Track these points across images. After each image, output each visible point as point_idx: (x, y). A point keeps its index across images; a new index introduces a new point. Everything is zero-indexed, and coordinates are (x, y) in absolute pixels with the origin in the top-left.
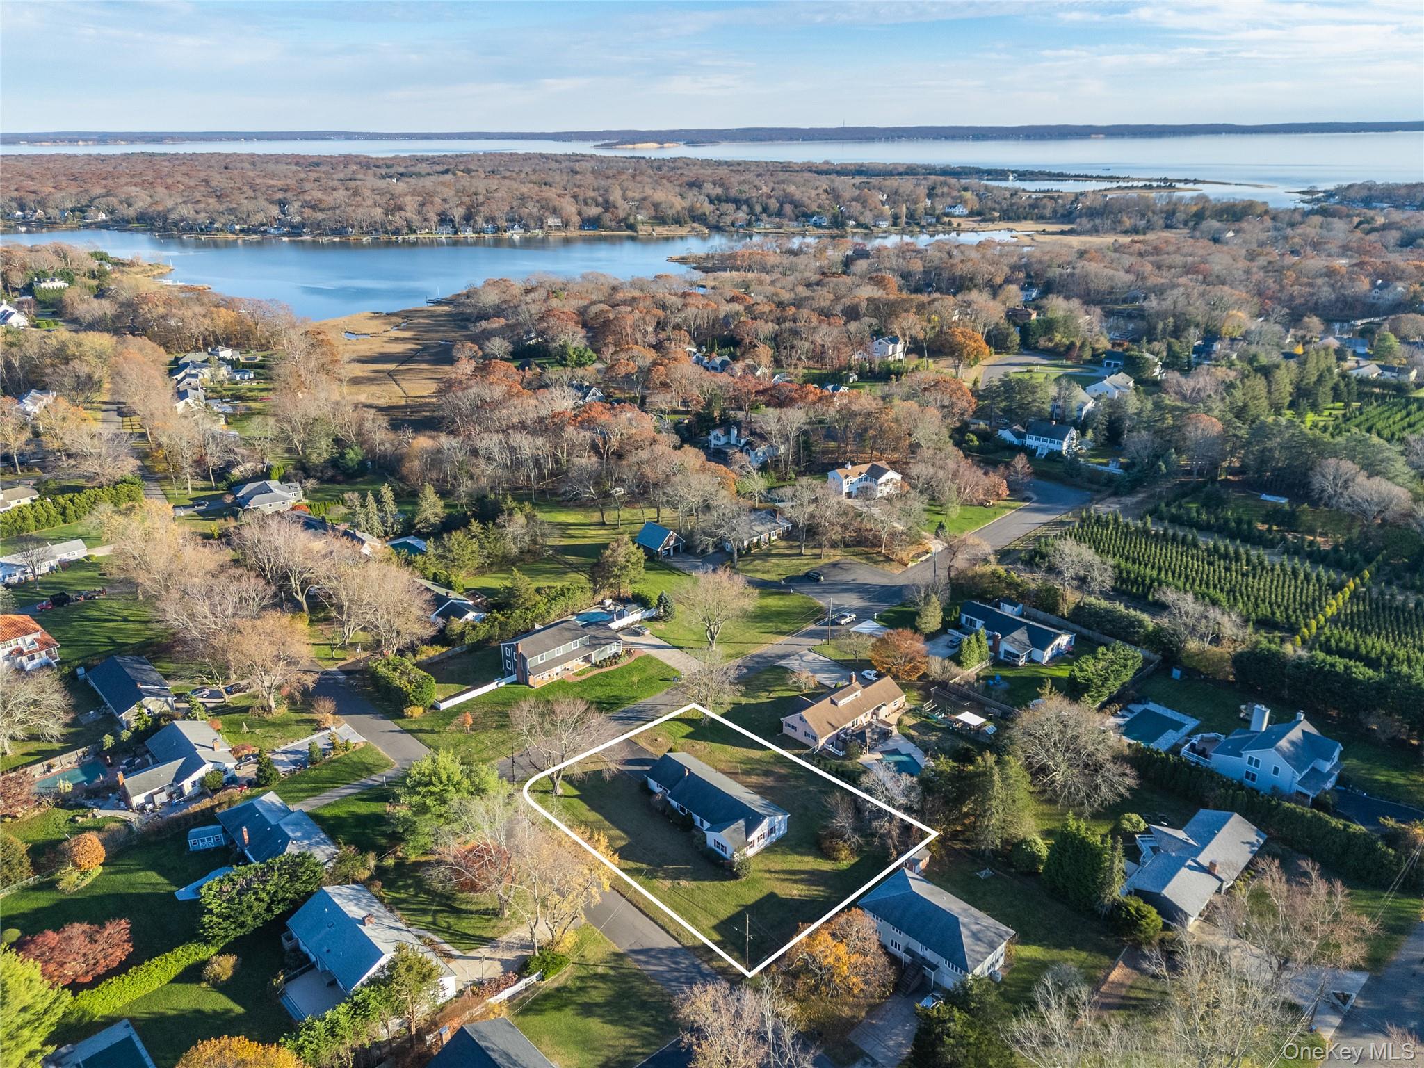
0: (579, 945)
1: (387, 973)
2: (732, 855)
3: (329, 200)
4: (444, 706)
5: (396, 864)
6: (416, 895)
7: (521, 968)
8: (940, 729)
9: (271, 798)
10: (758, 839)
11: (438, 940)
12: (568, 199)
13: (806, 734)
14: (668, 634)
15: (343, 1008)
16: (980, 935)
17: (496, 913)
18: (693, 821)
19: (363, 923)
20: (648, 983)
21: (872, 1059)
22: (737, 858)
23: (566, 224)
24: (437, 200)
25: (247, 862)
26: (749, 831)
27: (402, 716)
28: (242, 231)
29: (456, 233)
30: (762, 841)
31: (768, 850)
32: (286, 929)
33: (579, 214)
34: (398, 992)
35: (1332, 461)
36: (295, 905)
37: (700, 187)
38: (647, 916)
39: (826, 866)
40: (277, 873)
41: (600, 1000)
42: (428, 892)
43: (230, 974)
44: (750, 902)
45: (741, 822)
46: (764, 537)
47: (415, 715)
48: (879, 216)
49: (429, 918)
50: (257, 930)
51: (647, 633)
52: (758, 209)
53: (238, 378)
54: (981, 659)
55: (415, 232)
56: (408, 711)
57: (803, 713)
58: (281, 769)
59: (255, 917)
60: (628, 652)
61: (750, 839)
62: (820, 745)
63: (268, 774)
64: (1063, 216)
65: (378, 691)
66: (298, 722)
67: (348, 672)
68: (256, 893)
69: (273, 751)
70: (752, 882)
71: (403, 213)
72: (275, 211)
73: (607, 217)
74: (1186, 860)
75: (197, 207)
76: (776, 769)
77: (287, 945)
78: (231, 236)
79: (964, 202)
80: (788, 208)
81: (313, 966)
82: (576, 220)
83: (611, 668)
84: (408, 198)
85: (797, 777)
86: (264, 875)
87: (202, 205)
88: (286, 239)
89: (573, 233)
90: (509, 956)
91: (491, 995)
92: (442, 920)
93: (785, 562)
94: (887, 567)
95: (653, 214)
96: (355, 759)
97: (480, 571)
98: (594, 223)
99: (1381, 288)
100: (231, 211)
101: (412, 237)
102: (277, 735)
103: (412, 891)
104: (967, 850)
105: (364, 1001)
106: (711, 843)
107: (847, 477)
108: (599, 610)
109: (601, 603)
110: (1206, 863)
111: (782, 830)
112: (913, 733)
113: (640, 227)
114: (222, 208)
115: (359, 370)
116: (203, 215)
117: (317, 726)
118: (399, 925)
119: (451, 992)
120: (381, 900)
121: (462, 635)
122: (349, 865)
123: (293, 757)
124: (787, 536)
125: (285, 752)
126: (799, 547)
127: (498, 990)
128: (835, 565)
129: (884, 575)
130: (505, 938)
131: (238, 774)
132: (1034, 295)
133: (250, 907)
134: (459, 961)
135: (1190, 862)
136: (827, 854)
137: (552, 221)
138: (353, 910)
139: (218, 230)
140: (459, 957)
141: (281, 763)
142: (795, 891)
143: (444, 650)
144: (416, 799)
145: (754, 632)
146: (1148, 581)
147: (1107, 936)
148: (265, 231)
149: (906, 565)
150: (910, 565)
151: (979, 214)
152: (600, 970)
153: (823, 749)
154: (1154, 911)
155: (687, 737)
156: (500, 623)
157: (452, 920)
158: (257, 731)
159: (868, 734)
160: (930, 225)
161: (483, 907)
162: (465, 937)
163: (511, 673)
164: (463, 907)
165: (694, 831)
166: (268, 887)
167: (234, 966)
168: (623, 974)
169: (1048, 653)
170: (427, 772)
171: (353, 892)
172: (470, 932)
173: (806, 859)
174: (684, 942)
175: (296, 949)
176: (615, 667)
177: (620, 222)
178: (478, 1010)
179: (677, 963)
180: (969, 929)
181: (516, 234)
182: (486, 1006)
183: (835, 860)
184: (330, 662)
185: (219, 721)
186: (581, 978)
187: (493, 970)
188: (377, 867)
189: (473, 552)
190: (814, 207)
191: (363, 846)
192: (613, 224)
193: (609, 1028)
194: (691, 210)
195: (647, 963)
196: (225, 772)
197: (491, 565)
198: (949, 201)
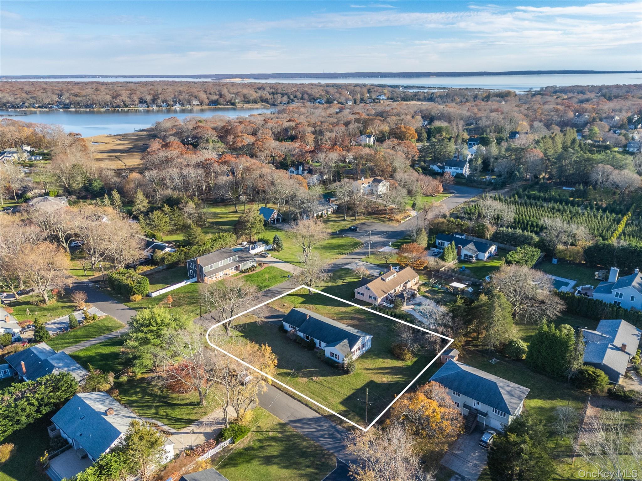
0: (256, 419)
1: (124, 443)
2: (343, 360)
3: (84, 93)
4: (154, 295)
5: (128, 380)
6: (143, 398)
7: (219, 436)
8: (441, 292)
9: (43, 346)
10: (357, 350)
11: (159, 423)
12: (202, 92)
13: (370, 297)
14: (280, 256)
15: (90, 470)
16: (513, 393)
17: (198, 404)
18: (315, 344)
19: (106, 414)
20: (305, 440)
21: (460, 475)
22: (347, 360)
23: (202, 103)
24: (138, 92)
25: (22, 381)
26: (351, 346)
27: (129, 301)
28: (39, 107)
29: (148, 107)
30: (358, 352)
31: (363, 357)
32: (51, 423)
33: (208, 99)
34: (133, 455)
35: (600, 165)
36: (57, 407)
37: (264, 89)
38: (295, 399)
39: (399, 364)
40: (43, 387)
41: (275, 453)
42: (151, 395)
43: (8, 457)
44: (359, 387)
45: (346, 341)
46: (324, 212)
47: (137, 300)
48: (348, 99)
49: (153, 411)
50: (29, 425)
51: (269, 256)
52: (292, 97)
53: (33, 159)
54: (453, 259)
55: (127, 107)
56: (132, 298)
57: (368, 285)
58: (51, 333)
59: (28, 416)
60: (260, 265)
61: (353, 350)
62: (379, 302)
63: (41, 334)
64: (428, 99)
65: (114, 290)
66: (63, 308)
67: (95, 282)
68: (27, 400)
69: (46, 323)
70: (357, 375)
71: (121, 98)
72: (56, 98)
73: (221, 100)
74: (608, 345)
75: (16, 96)
76: (357, 316)
77: (51, 434)
78: (33, 109)
79: (385, 94)
80: (306, 96)
81: (71, 447)
82: (207, 101)
83: (251, 273)
84: (123, 92)
85: (370, 319)
86: (34, 388)
87: (18, 96)
88: (62, 110)
89: (205, 107)
90: (209, 430)
91: (199, 455)
92: (162, 412)
93: (337, 223)
94: (391, 223)
95: (243, 99)
96: (100, 324)
97: (171, 232)
98: (216, 103)
99: (578, 116)
100: (33, 98)
101: (126, 109)
102: (49, 314)
103: (140, 395)
104: (477, 350)
105: (107, 464)
106: (328, 354)
107: (363, 184)
108: (240, 247)
109: (241, 244)
110: (620, 346)
111: (369, 345)
112: (428, 295)
113: (237, 104)
114: (28, 97)
115: (100, 156)
116: (19, 100)
117: (75, 309)
118: (132, 415)
119: (171, 455)
120: (119, 401)
121: (163, 259)
122: (96, 381)
123: (59, 326)
124: (336, 212)
125: (54, 324)
126: (344, 216)
127: (203, 451)
128: (364, 224)
129: (390, 227)
130: (205, 419)
131: (22, 336)
132: (426, 123)
133: (23, 410)
134: (175, 436)
135: (610, 346)
136: (399, 357)
137: (195, 102)
138: (99, 407)
139: (27, 107)
140: (174, 433)
141: (52, 329)
142: (385, 379)
143: (153, 268)
144: (140, 335)
145: (329, 254)
146: (526, 222)
147: (574, 391)
148: (51, 107)
149: (400, 222)
150: (402, 222)
151: (391, 99)
152: (271, 434)
153: (380, 305)
154: (603, 372)
155: (302, 303)
156: (185, 253)
157: (169, 411)
158: (36, 313)
159: (405, 295)
160: (371, 102)
161: (188, 401)
162: (177, 420)
163: (193, 277)
164: (175, 402)
165: (316, 350)
166: (37, 395)
167: (11, 452)
168: (288, 436)
169: (487, 255)
170: (147, 317)
171: (99, 397)
172: (180, 417)
173: (386, 360)
174: (322, 413)
175: (59, 436)
176: (254, 272)
177: (228, 102)
178: (191, 466)
179: (322, 426)
180: (505, 390)
181: (178, 108)
182: (196, 463)
183: (403, 360)
184: (84, 277)
185: (12, 309)
186: (260, 441)
187: (200, 439)
188: (115, 382)
189: (166, 222)
190: (318, 96)
191: (105, 370)
192: (225, 103)
193: (283, 470)
194: (261, 97)
195: (301, 427)
196: (13, 334)
197: (177, 230)
198: (378, 94)
